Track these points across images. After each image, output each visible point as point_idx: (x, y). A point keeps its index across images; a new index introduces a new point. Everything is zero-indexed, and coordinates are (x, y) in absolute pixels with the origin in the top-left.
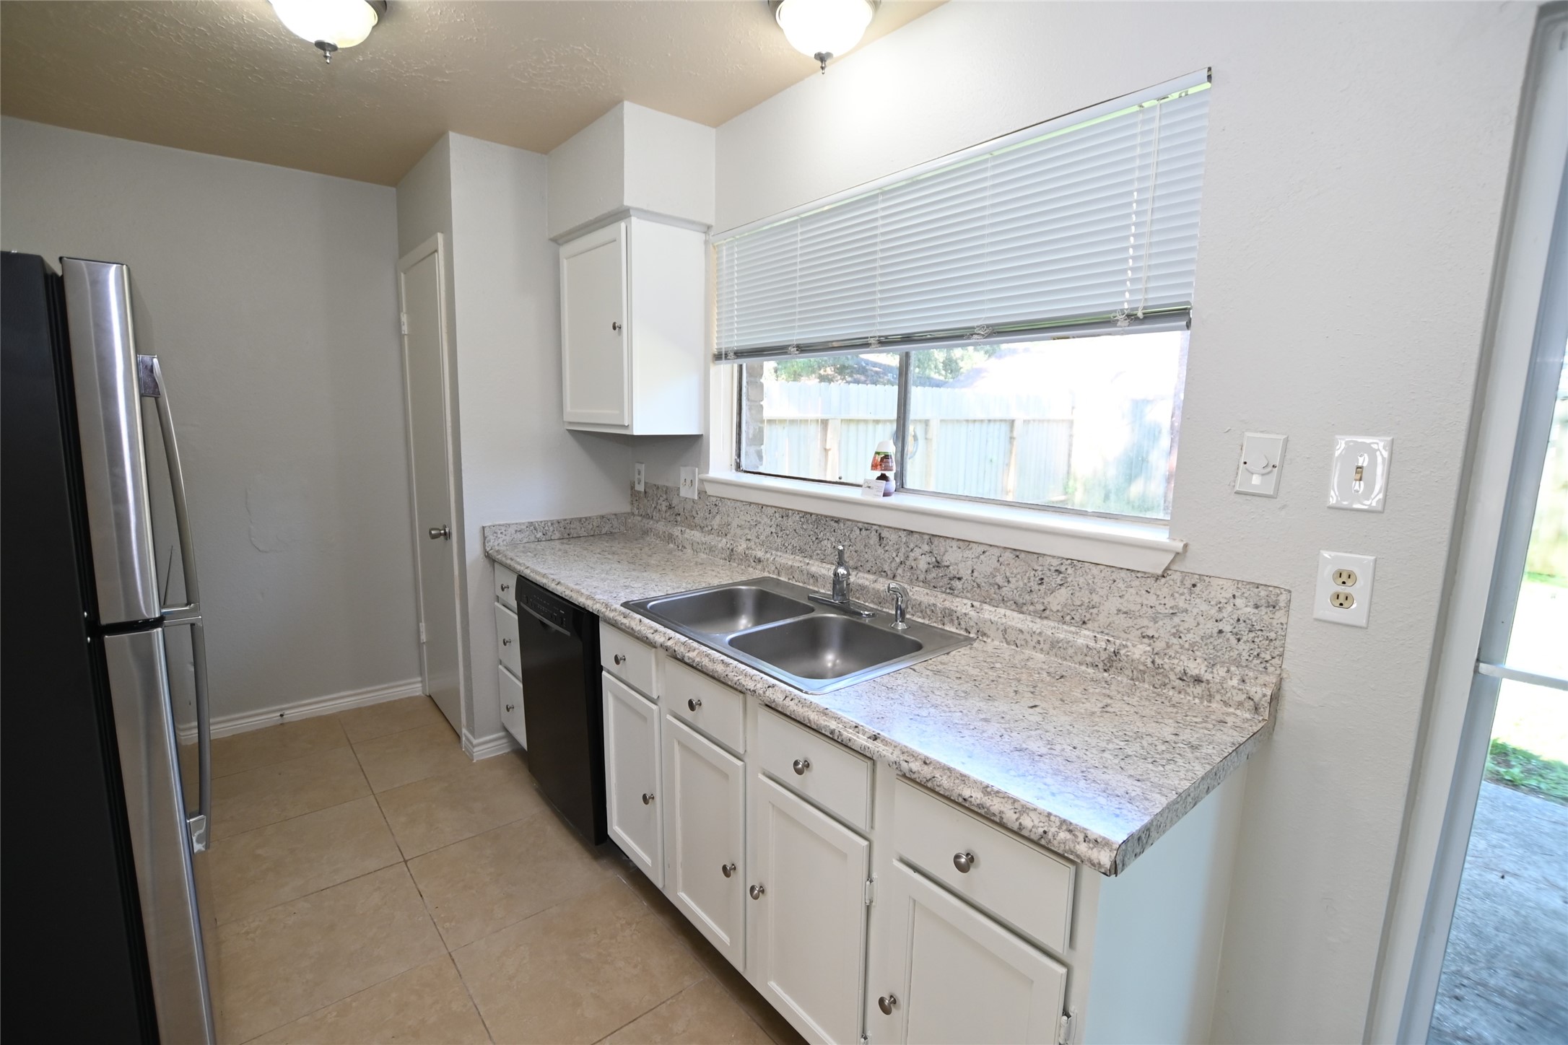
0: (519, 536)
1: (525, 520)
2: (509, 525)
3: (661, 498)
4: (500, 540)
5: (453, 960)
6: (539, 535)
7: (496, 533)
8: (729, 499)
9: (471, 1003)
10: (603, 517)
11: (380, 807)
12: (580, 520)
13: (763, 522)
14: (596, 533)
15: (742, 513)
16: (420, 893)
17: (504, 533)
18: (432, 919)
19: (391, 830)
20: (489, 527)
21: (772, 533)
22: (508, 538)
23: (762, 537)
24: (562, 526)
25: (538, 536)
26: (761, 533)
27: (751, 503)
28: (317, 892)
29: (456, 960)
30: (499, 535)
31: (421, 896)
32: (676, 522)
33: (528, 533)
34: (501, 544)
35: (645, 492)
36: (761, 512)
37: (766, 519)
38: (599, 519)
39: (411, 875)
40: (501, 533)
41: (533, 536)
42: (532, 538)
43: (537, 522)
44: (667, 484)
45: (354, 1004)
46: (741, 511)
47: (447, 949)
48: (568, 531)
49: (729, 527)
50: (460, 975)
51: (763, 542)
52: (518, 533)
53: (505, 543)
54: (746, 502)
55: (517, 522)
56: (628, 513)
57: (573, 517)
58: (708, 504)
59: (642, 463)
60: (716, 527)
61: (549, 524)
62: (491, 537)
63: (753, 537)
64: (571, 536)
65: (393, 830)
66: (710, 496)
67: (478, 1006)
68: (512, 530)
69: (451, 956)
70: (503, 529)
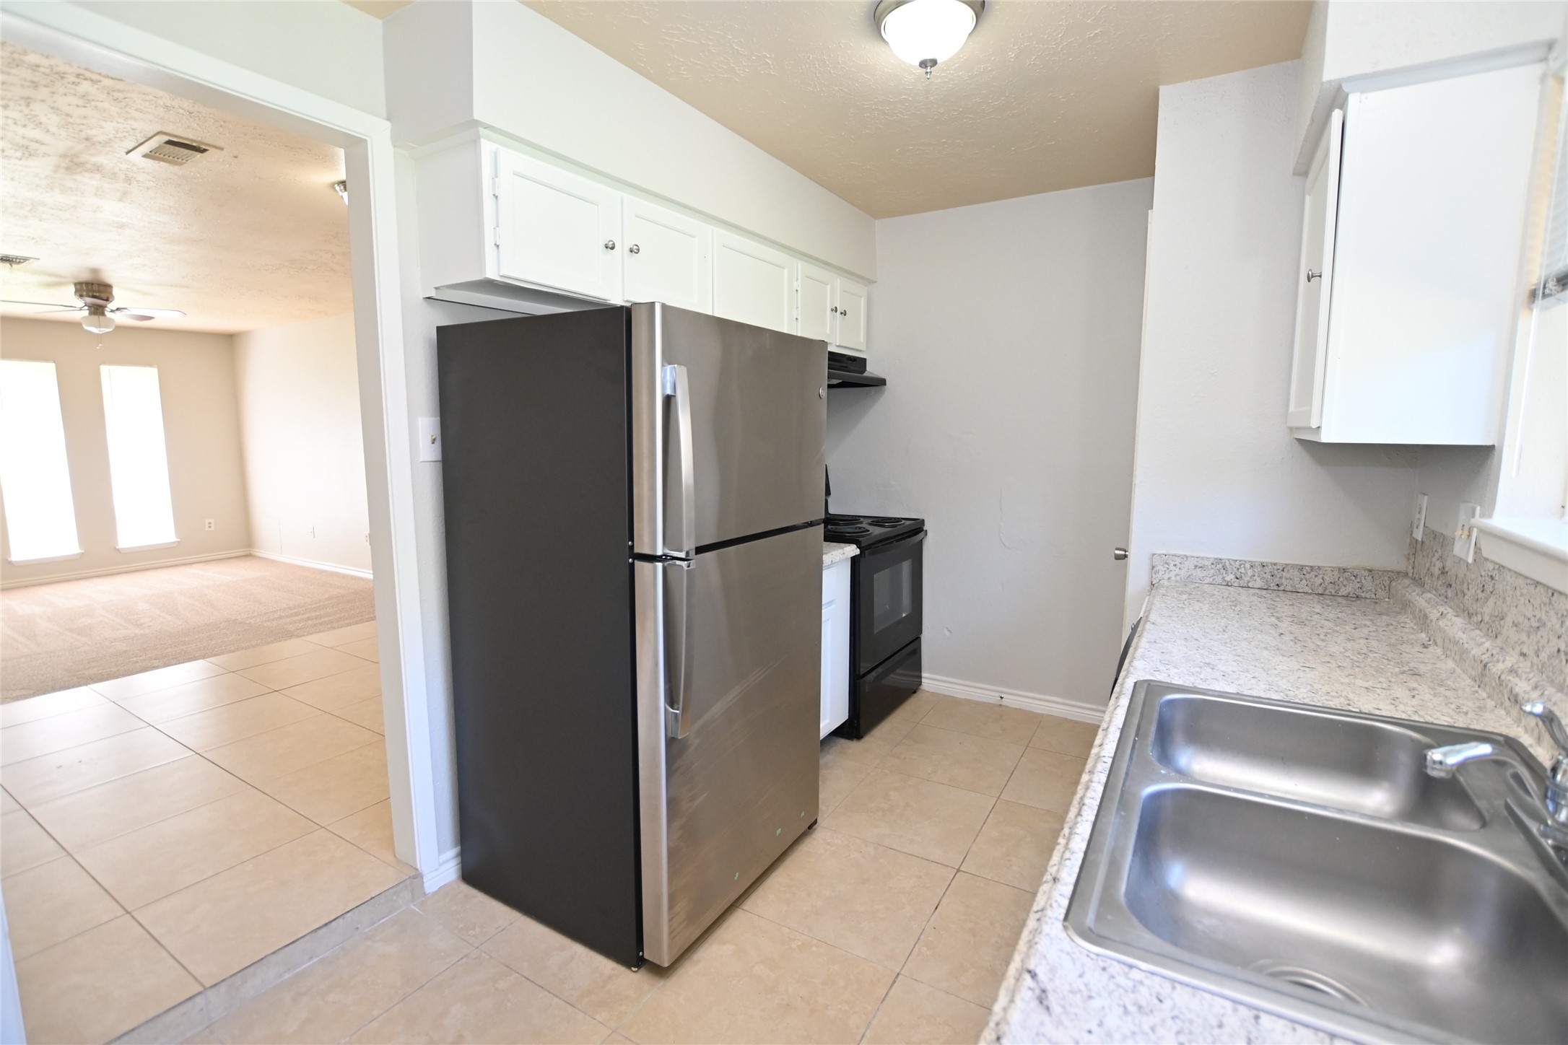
0: (1199, 573)
1: (1213, 555)
2: (1187, 557)
3: (1436, 555)
4: (1172, 574)
5: (894, 982)
6: (1230, 577)
7: (1167, 564)
8: (1510, 570)
9: (862, 1031)
10: (1345, 570)
11: (990, 812)
12: (1301, 568)
13: (1549, 624)
14: (1327, 592)
15: (1522, 599)
16: (938, 905)
17: (1179, 566)
18: (921, 934)
19: (977, 835)
20: (1160, 555)
21: (1559, 651)
22: (1183, 573)
23: (1543, 655)
24: (1268, 571)
25: (1228, 578)
26: (1543, 647)
27: (1537, 584)
28: (887, 847)
29: (896, 984)
30: (1172, 567)
31: (936, 908)
32: (1447, 598)
33: (1212, 571)
34: (1173, 578)
35: (1422, 542)
36: (1550, 603)
37: (1554, 620)
38: (1336, 573)
39: (949, 885)
40: (1175, 565)
41: (1220, 577)
42: (1219, 579)
43: (1229, 560)
44: (1445, 533)
45: (814, 948)
46: (1522, 595)
47: (902, 969)
48: (1277, 580)
49: (1502, 622)
50: (884, 1000)
51: (1543, 666)
52: (1198, 570)
53: (1178, 578)
54: (1531, 579)
55: (1201, 555)
56: (1399, 573)
57: (1288, 562)
58: (1483, 573)
59: (1425, 494)
60: (1486, 619)
61: (1248, 566)
62: (1160, 568)
63: (1529, 651)
64: (1282, 588)
65: (978, 838)
66: (1486, 559)
67: (864, 1039)
68: (1190, 564)
69: (897, 977)
70: (1178, 561)
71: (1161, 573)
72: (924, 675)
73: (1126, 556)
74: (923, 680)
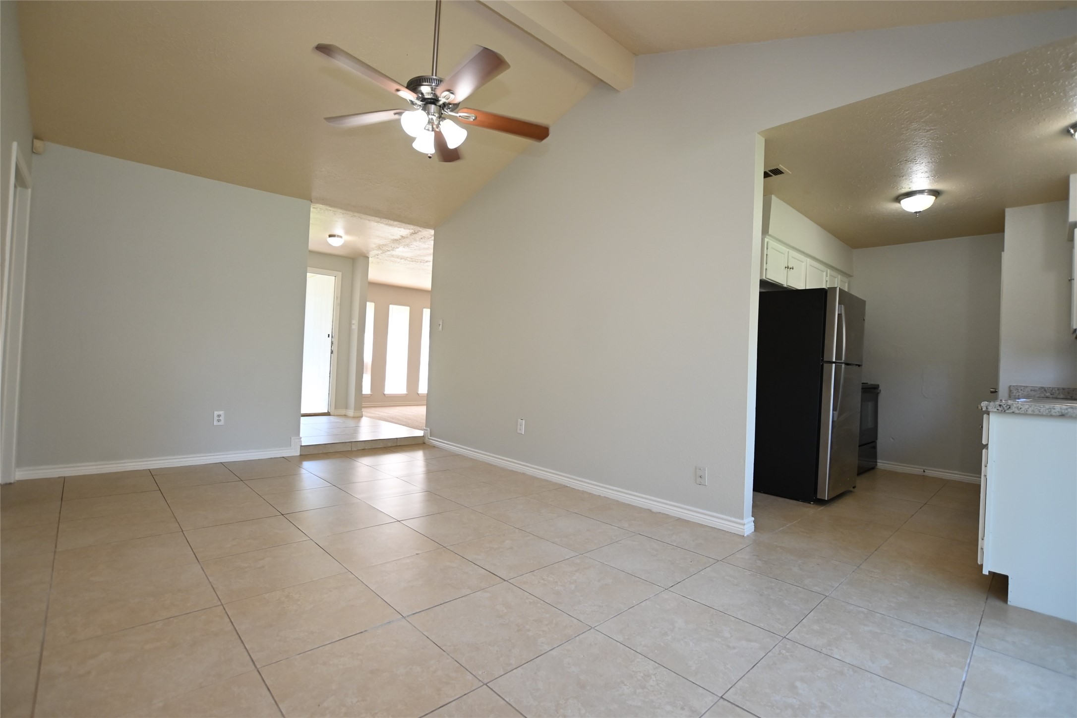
0: (1033, 393)
1: (1039, 386)
2: (1027, 387)
4: (1020, 393)
6: (1048, 394)
7: (1017, 388)
17: (1023, 390)
20: (1014, 386)
22: (1025, 393)
30: (1020, 391)
33: (1039, 392)
34: (1021, 395)
40: (1021, 390)
41: (1043, 394)
43: (1047, 387)
52: (1032, 391)
53: (1023, 395)
55: (1034, 386)
61: (1056, 389)
62: (1014, 391)
68: (1029, 389)
70: (1022, 388)
71: (1015, 393)
72: (878, 461)
73: (996, 392)
74: (878, 464)
